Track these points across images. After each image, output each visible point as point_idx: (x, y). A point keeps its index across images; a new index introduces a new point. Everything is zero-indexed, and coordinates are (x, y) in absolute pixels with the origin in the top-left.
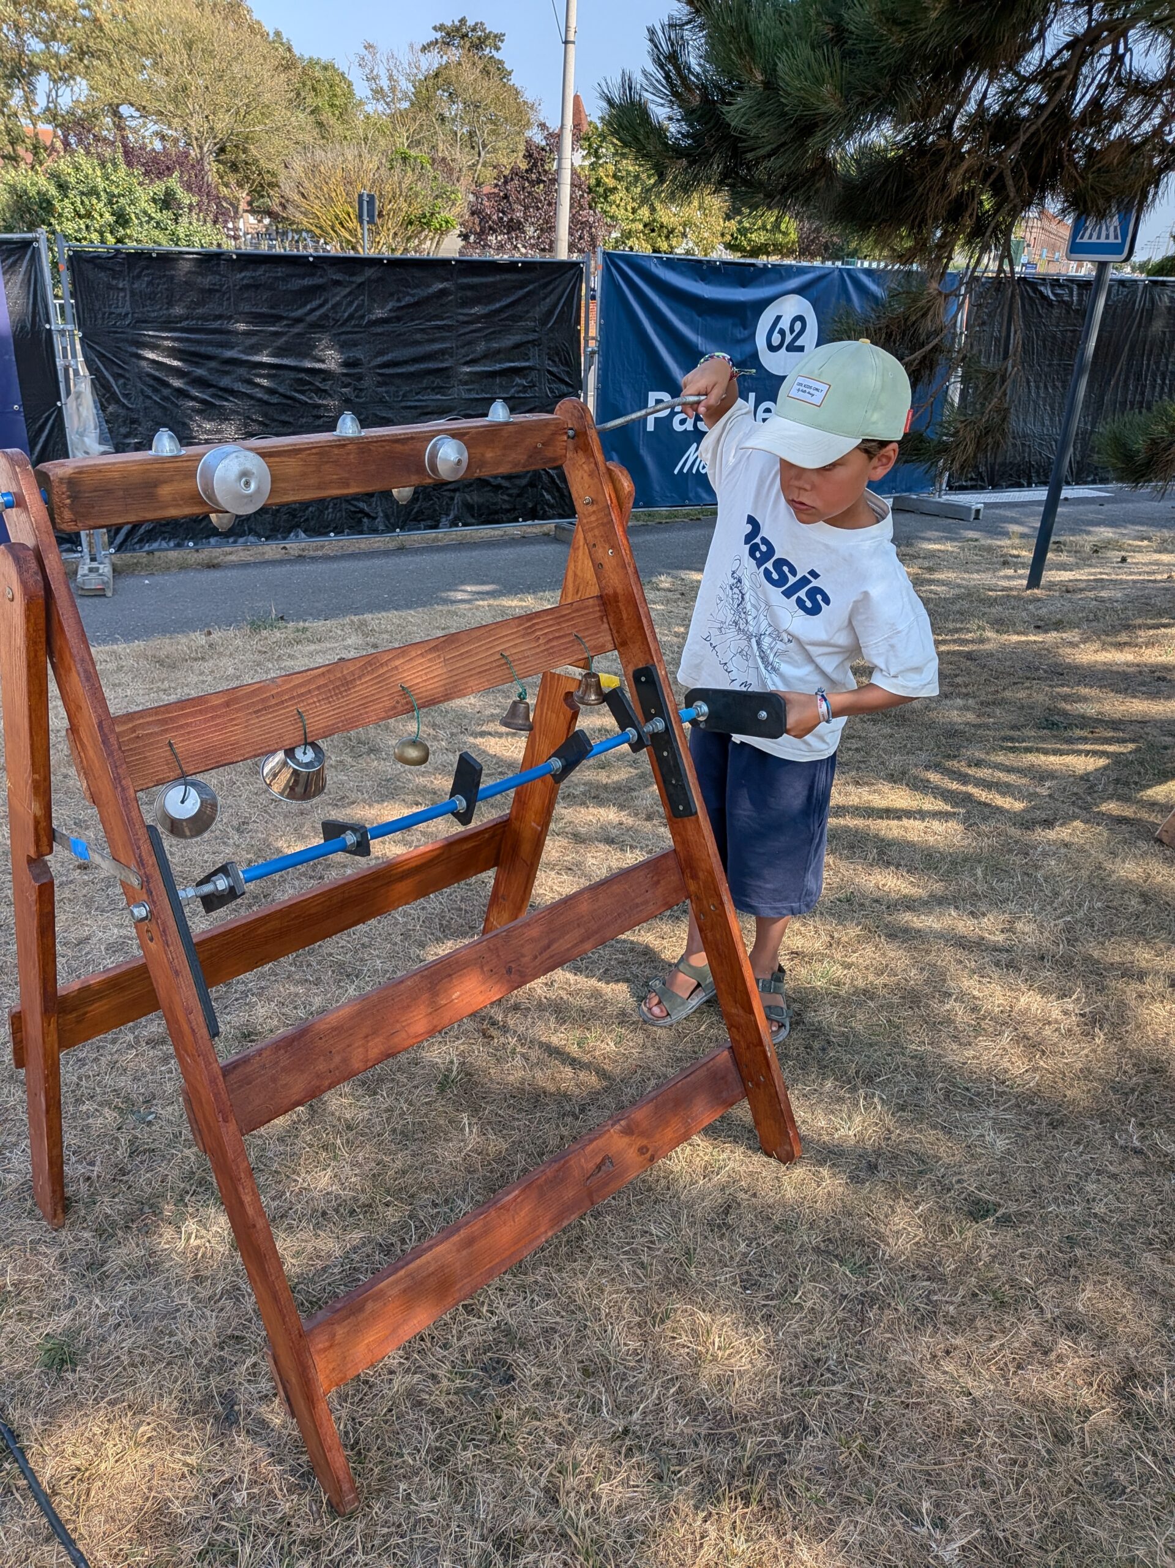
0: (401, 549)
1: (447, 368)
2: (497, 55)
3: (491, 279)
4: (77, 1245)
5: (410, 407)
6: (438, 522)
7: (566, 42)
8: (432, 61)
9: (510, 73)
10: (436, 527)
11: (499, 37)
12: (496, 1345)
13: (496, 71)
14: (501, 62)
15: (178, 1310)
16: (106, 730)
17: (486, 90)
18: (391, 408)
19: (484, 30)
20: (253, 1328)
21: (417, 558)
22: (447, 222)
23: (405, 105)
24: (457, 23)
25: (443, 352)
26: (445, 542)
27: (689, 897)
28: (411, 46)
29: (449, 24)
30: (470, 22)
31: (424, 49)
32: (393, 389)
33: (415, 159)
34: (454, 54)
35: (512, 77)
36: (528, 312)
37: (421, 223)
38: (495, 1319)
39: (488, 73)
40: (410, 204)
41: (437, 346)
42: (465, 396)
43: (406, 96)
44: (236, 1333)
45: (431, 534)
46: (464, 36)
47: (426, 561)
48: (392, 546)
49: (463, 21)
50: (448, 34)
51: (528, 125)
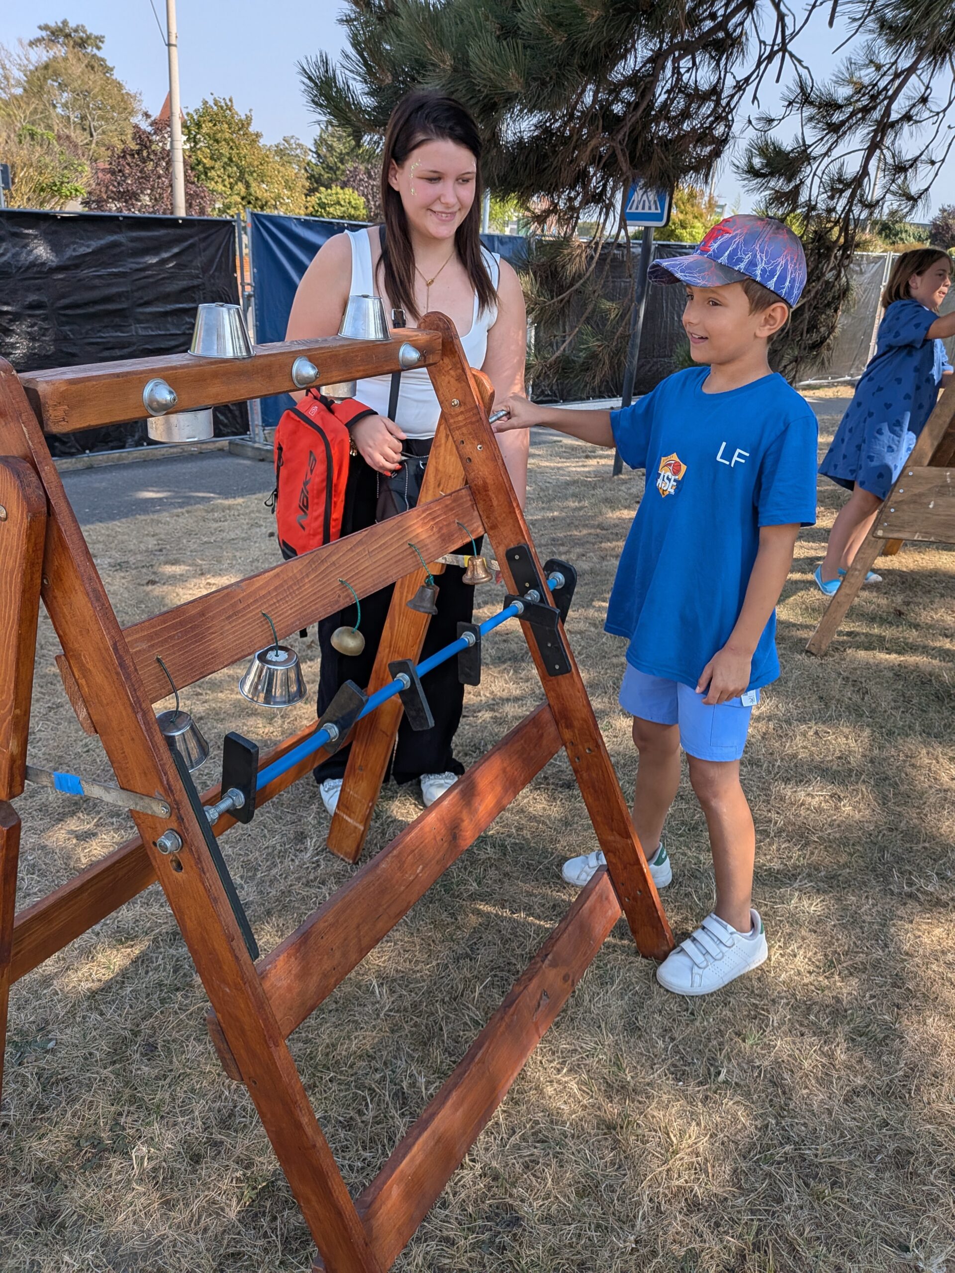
0: (90, 468)
1: (123, 309)
2: (99, 54)
3: (156, 233)
4: (19, 1202)
5: (93, 344)
6: (125, 442)
7: (169, 45)
8: (40, 55)
9: (112, 69)
10: (123, 447)
11: (100, 39)
12: (489, 1190)
13: (97, 66)
14: (103, 60)
15: (159, 1243)
16: (121, 652)
17: (94, 80)
18: (75, 344)
19: (84, 32)
20: (246, 1240)
21: (108, 476)
22: (76, 190)
23: (19, 91)
24: (60, 25)
25: (120, 295)
26: (130, 460)
27: (564, 744)
28: (20, 42)
29: (52, 24)
30: (72, 24)
31: (32, 44)
32: (76, 327)
33: (42, 135)
34: (60, 51)
35: (115, 72)
36: (191, 261)
37: (54, 190)
38: (478, 1166)
39: (93, 68)
40: (41, 173)
41: (114, 290)
42: (141, 332)
43: (19, 83)
44: (231, 1250)
45: (116, 454)
46: (67, 36)
47: (116, 476)
48: (80, 466)
49: (65, 23)
50: (53, 33)
51: (132, 113)
